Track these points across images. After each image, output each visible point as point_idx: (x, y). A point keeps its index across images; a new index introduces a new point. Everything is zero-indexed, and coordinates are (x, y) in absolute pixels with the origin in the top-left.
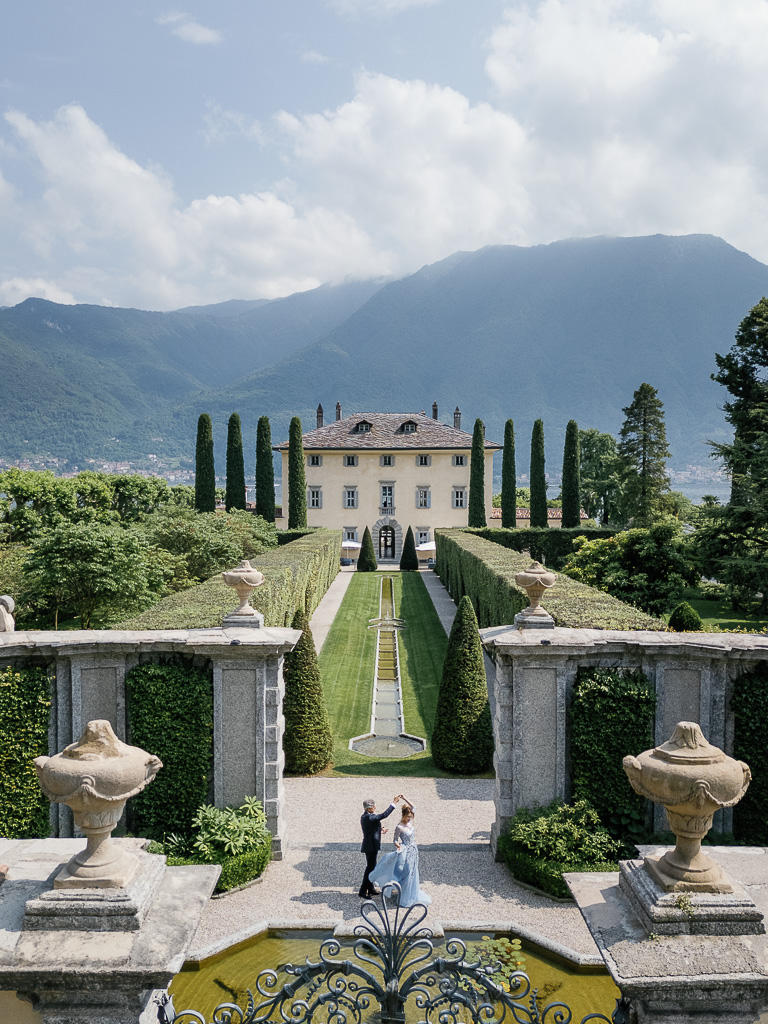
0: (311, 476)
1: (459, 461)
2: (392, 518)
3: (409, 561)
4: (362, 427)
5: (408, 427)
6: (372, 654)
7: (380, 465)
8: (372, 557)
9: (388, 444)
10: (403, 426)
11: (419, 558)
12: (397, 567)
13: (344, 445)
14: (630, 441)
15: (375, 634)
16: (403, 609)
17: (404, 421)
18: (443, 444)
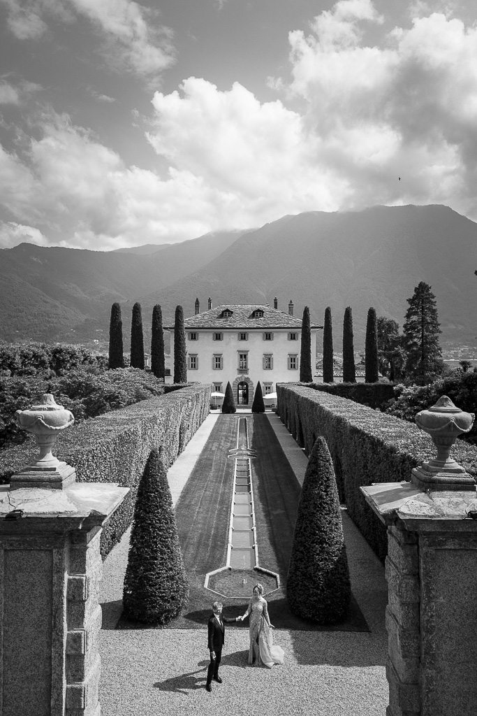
0: (190, 347)
1: (293, 337)
2: (246, 376)
3: (259, 406)
4: (226, 314)
5: (257, 313)
6: (230, 480)
7: (238, 340)
8: (233, 403)
9: (244, 325)
10: (254, 313)
11: (265, 404)
12: (250, 411)
13: (213, 326)
14: (412, 322)
15: (233, 462)
16: (254, 442)
17: (255, 309)
18: (282, 325)
